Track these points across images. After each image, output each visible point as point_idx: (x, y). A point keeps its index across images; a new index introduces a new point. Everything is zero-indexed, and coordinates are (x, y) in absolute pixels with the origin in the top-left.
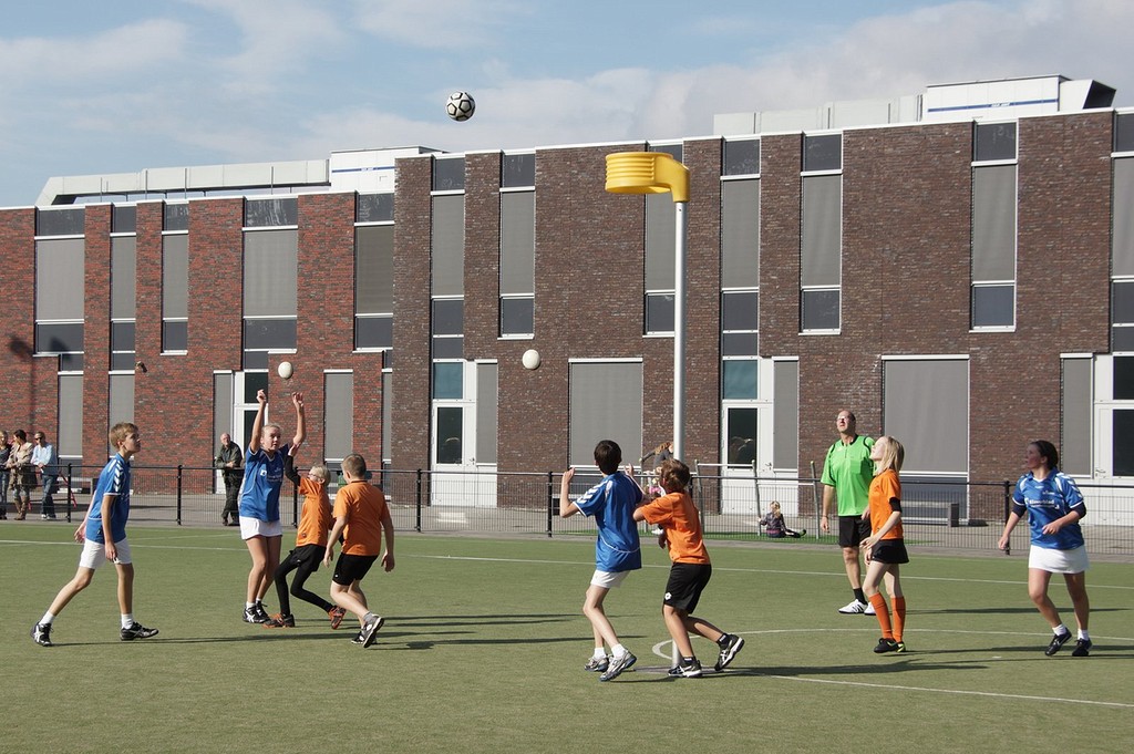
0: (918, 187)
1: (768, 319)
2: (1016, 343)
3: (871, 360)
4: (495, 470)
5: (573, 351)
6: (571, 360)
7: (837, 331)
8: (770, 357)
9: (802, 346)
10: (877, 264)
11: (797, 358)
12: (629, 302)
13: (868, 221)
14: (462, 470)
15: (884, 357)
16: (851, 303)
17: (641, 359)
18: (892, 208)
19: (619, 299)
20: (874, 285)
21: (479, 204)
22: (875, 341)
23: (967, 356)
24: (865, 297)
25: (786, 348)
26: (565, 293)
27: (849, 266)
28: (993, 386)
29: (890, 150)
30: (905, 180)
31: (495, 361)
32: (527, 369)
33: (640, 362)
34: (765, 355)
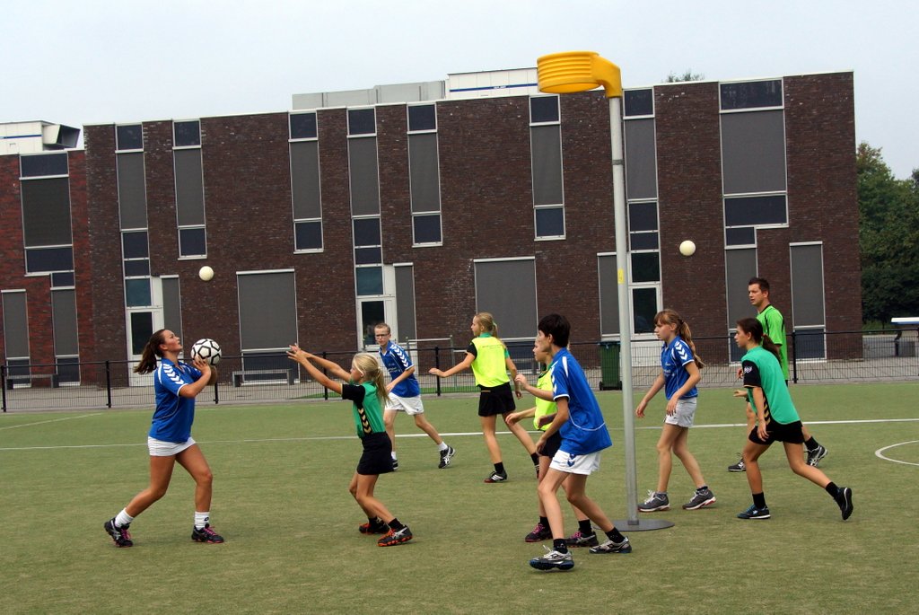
0: (492, 141)
1: (388, 237)
2: (567, 247)
3: (466, 263)
5: (239, 266)
6: (238, 273)
7: (440, 244)
8: (391, 264)
9: (415, 255)
10: (466, 195)
11: (411, 264)
12: (280, 229)
13: (459, 165)
15: (475, 261)
16: (448, 223)
17: (293, 270)
18: (474, 156)
19: (274, 227)
20: (465, 210)
22: (468, 249)
23: (534, 258)
24: (459, 219)
25: (403, 257)
26: (230, 223)
27: (446, 198)
28: (553, 277)
29: (471, 116)
30: (484, 136)
31: (177, 276)
32: (203, 281)
33: (292, 272)
34: (387, 263)
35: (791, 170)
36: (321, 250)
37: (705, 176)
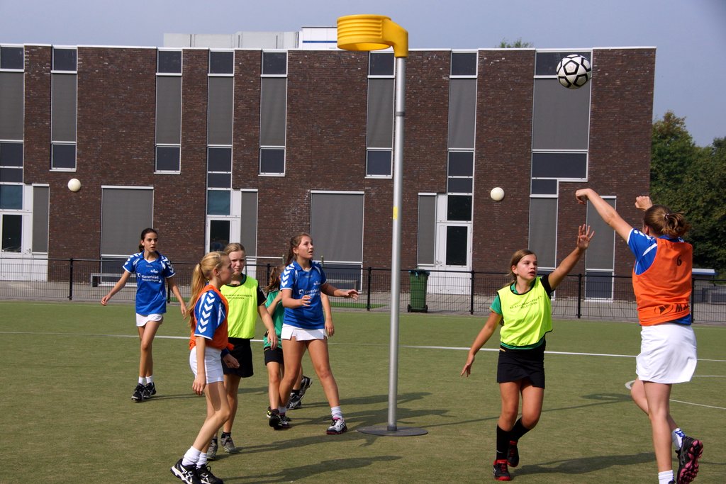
0: (334, 88)
1: (238, 165)
3: (304, 193)
4: (47, 257)
5: (104, 181)
6: (103, 187)
7: (283, 175)
8: (239, 189)
9: (260, 183)
10: (309, 134)
11: (257, 190)
12: (145, 151)
13: (304, 108)
14: (21, 257)
15: (312, 192)
16: (291, 158)
17: (152, 188)
18: (318, 101)
19: (137, 148)
20: (307, 147)
21: (35, 79)
22: (307, 181)
23: (363, 193)
24: (301, 154)
25: (250, 183)
26: (99, 143)
27: (291, 135)
28: (378, 210)
29: (317, 65)
30: (327, 84)
31: (48, 185)
32: (71, 191)
33: (152, 190)
34: (236, 188)
35: (593, 132)
36: (178, 172)
37: (517, 132)
